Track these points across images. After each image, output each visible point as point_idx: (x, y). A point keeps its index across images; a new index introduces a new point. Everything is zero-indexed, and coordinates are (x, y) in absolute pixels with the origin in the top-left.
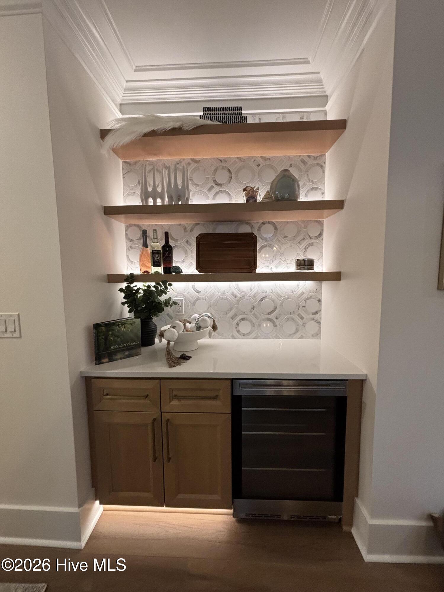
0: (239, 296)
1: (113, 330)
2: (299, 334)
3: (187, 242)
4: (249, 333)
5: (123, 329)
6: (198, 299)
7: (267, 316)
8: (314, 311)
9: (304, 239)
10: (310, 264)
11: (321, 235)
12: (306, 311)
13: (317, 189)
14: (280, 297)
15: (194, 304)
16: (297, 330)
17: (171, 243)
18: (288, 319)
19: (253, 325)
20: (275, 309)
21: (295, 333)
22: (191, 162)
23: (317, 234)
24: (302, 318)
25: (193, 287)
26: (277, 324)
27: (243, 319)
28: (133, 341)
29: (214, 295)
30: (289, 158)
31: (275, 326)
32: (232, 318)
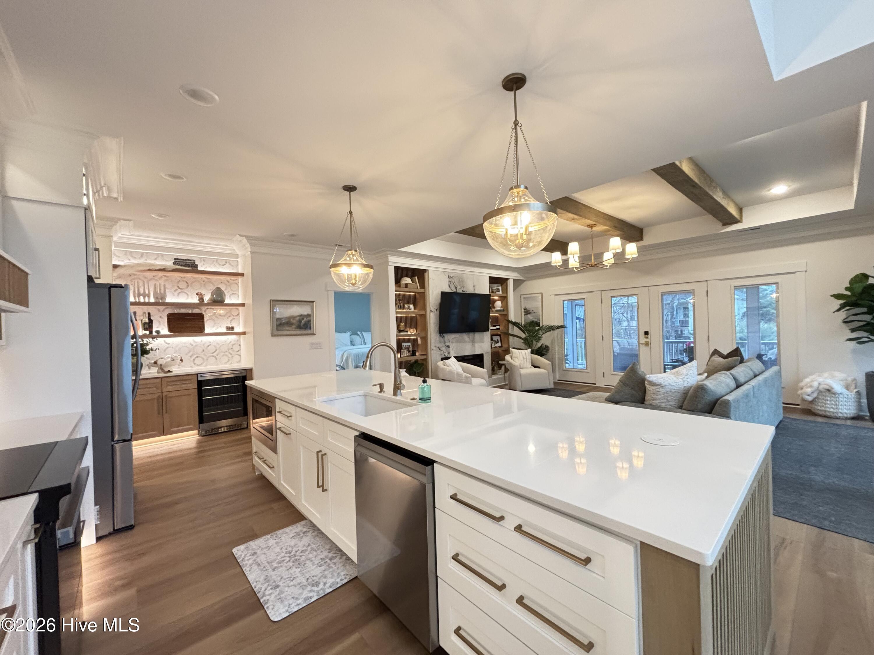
0: (194, 345)
2: (230, 362)
3: (161, 317)
4: (202, 364)
6: (168, 348)
7: (212, 354)
8: (237, 350)
9: (230, 316)
10: (232, 328)
11: (238, 314)
12: (233, 351)
13: (235, 294)
14: (218, 344)
15: (165, 350)
16: (229, 360)
17: (152, 318)
18: (223, 355)
19: (204, 359)
20: (216, 350)
21: (227, 362)
23: (237, 314)
24: (231, 354)
25: (164, 341)
26: (217, 358)
27: (197, 357)
29: (179, 345)
30: (220, 279)
31: (216, 359)
32: (191, 357)
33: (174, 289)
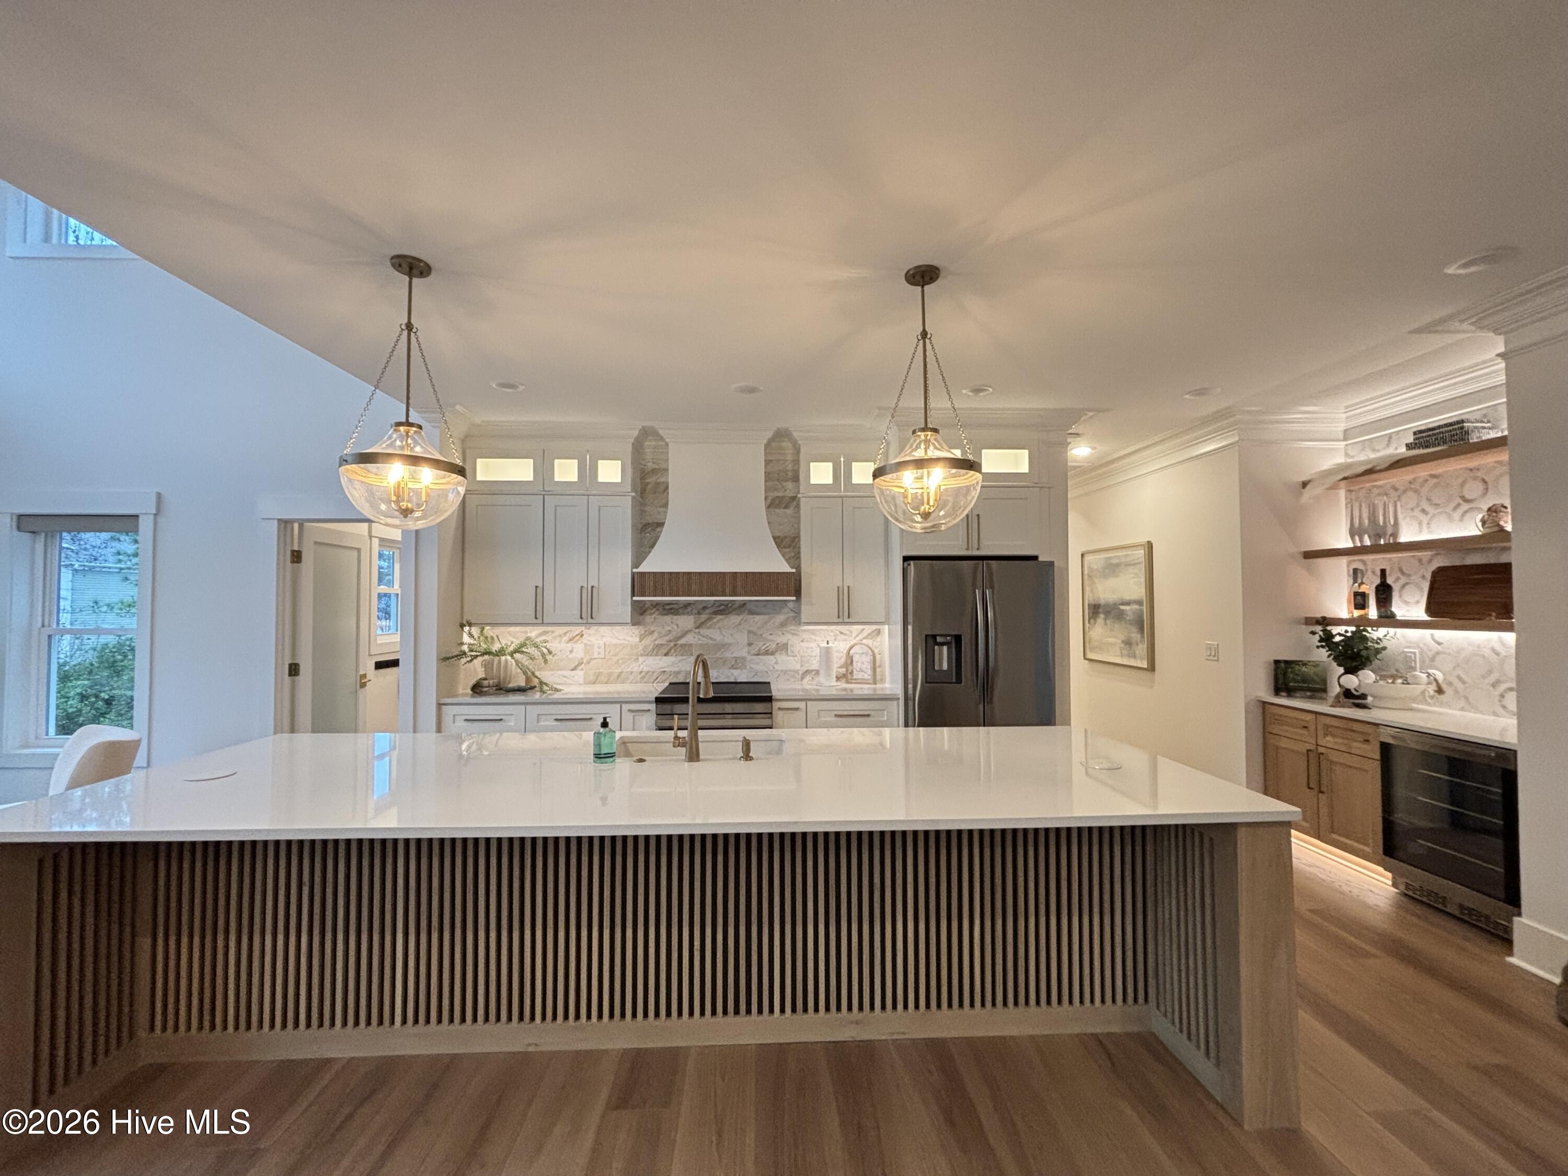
1: (1293, 668)
5: (1304, 669)
6: (1438, 653)
15: (1433, 659)
17: (1390, 581)
22: (1429, 478)
25: (1432, 635)
27: (1511, 689)
28: (1316, 683)
29: (1463, 649)
32: (1491, 685)
33: (1453, 505)
